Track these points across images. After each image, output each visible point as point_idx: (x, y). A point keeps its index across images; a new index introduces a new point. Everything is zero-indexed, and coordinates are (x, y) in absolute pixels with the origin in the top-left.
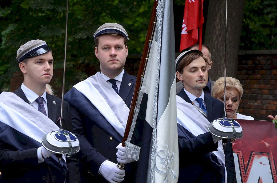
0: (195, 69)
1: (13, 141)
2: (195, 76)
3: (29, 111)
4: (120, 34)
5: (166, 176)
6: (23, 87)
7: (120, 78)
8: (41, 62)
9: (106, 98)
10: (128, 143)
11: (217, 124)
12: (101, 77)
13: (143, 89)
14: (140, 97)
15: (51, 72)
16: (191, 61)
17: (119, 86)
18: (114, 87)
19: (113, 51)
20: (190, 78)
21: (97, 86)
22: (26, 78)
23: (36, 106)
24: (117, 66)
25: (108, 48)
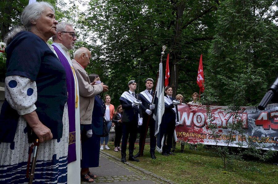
0: (170, 90)
1: (127, 102)
2: (170, 92)
3: (130, 96)
4: (152, 81)
5: (162, 109)
6: (129, 91)
7: (151, 91)
8: (134, 85)
9: (148, 95)
10: (152, 104)
11: (174, 101)
12: (146, 91)
13: (156, 90)
14: (155, 92)
15: (136, 87)
16: (169, 88)
17: (151, 93)
18: (150, 93)
19: (150, 84)
20: (168, 92)
21: (145, 93)
22: (130, 89)
23: (132, 95)
24: (150, 87)
25: (149, 83)
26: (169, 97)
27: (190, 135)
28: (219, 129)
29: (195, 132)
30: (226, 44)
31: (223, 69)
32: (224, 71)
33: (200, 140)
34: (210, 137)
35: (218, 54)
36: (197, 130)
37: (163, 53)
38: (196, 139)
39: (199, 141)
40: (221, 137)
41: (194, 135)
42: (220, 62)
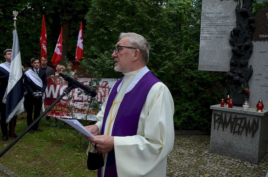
0: (36, 63)
12: (7, 63)
16: (35, 61)
25: (10, 54)
26: (35, 70)
27: (57, 108)
28: (85, 103)
29: (61, 105)
30: (101, 12)
31: (97, 39)
32: (98, 42)
33: (67, 113)
34: (76, 110)
35: (93, 23)
36: (63, 103)
37: (15, 18)
38: (63, 113)
39: (65, 114)
40: (85, 111)
41: (61, 108)
42: (94, 32)
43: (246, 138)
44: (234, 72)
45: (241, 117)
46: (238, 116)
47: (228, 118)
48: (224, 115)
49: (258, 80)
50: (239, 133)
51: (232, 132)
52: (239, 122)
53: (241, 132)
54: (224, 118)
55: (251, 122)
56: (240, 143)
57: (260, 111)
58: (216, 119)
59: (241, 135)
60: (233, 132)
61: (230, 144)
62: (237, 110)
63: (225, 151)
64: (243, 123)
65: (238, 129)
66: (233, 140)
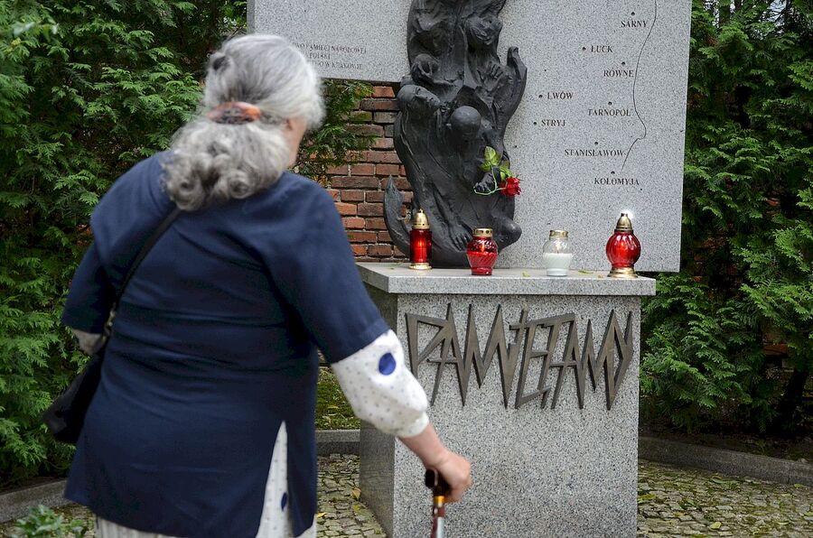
43: (578, 418)
44: (436, 81)
45: (552, 314)
46: (537, 313)
47: (483, 332)
48: (460, 319)
49: (553, 124)
50: (545, 398)
51: (511, 402)
52: (540, 340)
53: (551, 395)
54: (461, 337)
55: (597, 332)
56: (555, 449)
57: (625, 274)
58: (422, 345)
59: (553, 407)
60: (515, 398)
61: (501, 469)
62: (533, 283)
63: (481, 513)
64: (559, 342)
65: (537, 378)
66: (517, 445)
